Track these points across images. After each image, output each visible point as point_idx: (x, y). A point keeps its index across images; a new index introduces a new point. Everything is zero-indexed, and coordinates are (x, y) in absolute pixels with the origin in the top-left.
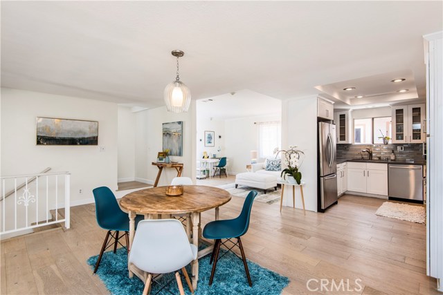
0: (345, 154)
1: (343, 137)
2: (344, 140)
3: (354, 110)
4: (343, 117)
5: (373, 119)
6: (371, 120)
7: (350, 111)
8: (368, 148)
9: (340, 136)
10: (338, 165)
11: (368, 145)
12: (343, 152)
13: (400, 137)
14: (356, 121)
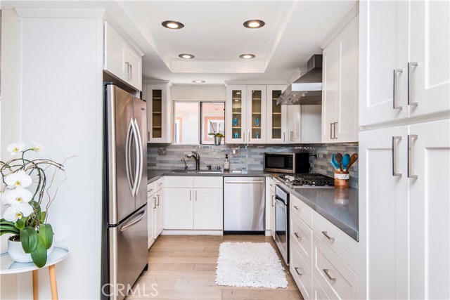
0: (161, 162)
1: (157, 131)
2: (160, 136)
3: (174, 85)
4: (157, 94)
5: (201, 103)
6: (197, 105)
7: (169, 84)
8: (195, 150)
9: (154, 129)
10: (149, 186)
11: (194, 147)
12: (159, 158)
13: (236, 134)
14: (177, 105)
